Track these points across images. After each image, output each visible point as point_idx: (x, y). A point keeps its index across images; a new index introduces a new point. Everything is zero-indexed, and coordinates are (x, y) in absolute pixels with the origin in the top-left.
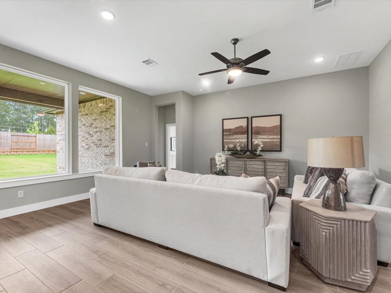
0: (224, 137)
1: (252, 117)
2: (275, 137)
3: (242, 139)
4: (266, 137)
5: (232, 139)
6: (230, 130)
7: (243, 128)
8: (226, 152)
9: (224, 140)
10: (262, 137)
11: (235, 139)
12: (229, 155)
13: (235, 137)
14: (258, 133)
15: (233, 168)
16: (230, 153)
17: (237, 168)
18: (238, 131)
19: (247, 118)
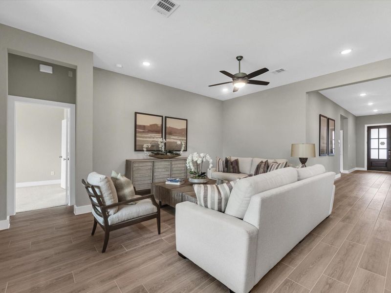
0: (137, 135)
1: (166, 117)
2: (183, 138)
3: (157, 138)
4: (176, 138)
5: (146, 138)
6: (144, 127)
7: (158, 127)
8: (145, 152)
9: (137, 139)
10: (174, 138)
11: (150, 138)
12: (150, 156)
13: (150, 135)
14: (170, 134)
15: (160, 170)
16: (150, 153)
17: (163, 170)
18: (153, 129)
19: (162, 117)
